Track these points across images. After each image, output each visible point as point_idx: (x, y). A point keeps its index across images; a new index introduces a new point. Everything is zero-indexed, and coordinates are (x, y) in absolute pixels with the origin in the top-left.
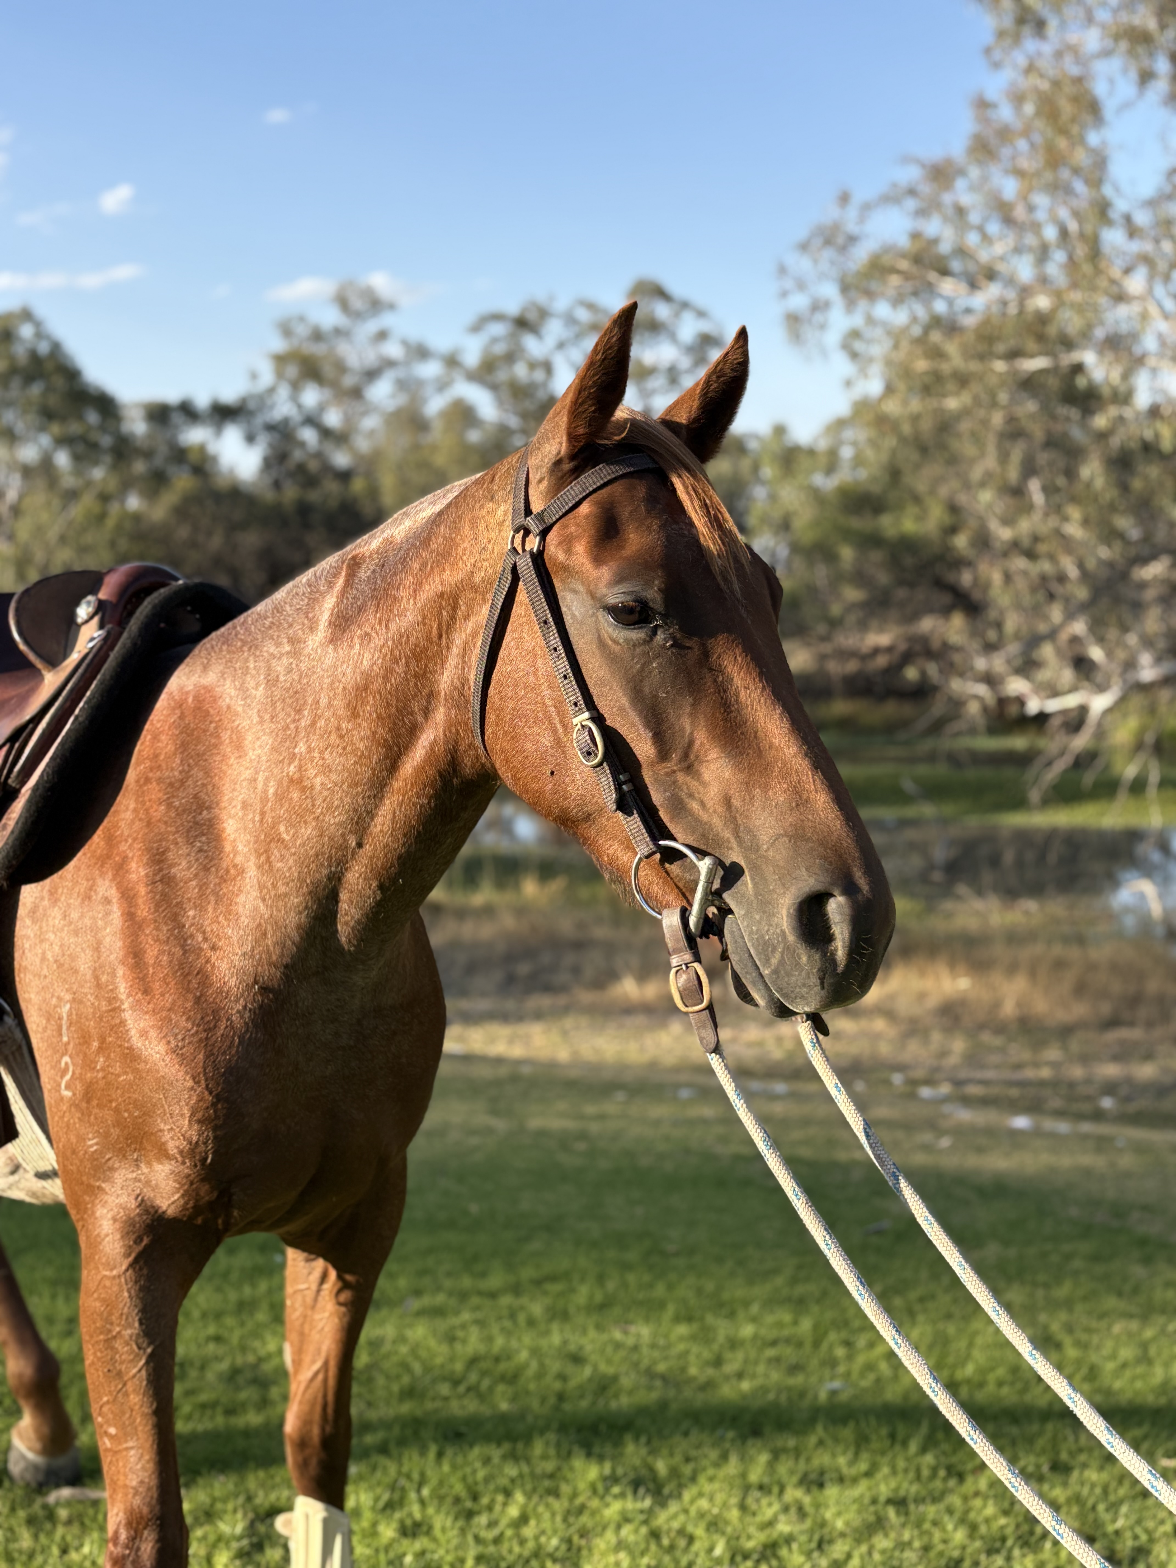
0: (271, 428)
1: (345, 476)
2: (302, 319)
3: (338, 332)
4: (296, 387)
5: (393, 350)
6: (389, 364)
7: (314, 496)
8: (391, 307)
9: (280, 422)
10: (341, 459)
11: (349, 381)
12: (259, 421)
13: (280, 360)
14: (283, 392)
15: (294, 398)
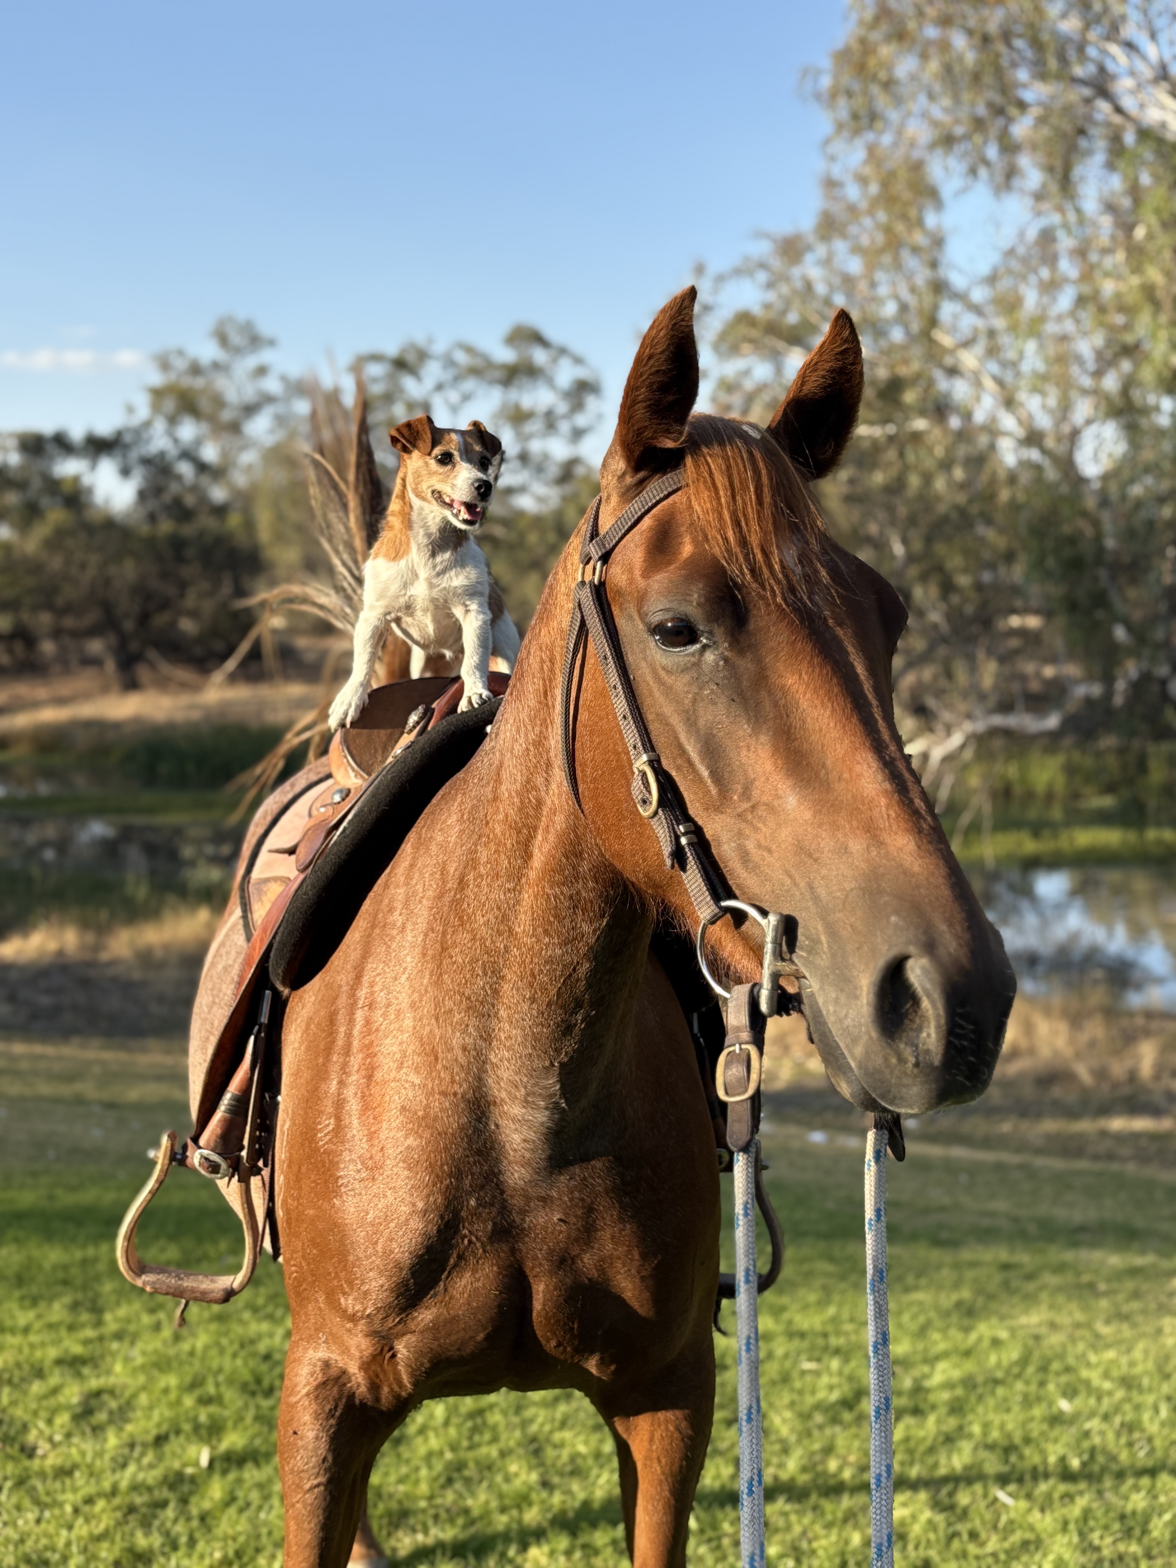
0: (146, 461)
1: (221, 511)
2: (180, 353)
3: (216, 366)
4: (173, 421)
5: (272, 385)
6: (268, 399)
7: (188, 530)
8: (272, 343)
9: (156, 456)
10: (218, 494)
11: (227, 416)
12: (134, 455)
13: (158, 394)
14: (160, 426)
15: (171, 433)
